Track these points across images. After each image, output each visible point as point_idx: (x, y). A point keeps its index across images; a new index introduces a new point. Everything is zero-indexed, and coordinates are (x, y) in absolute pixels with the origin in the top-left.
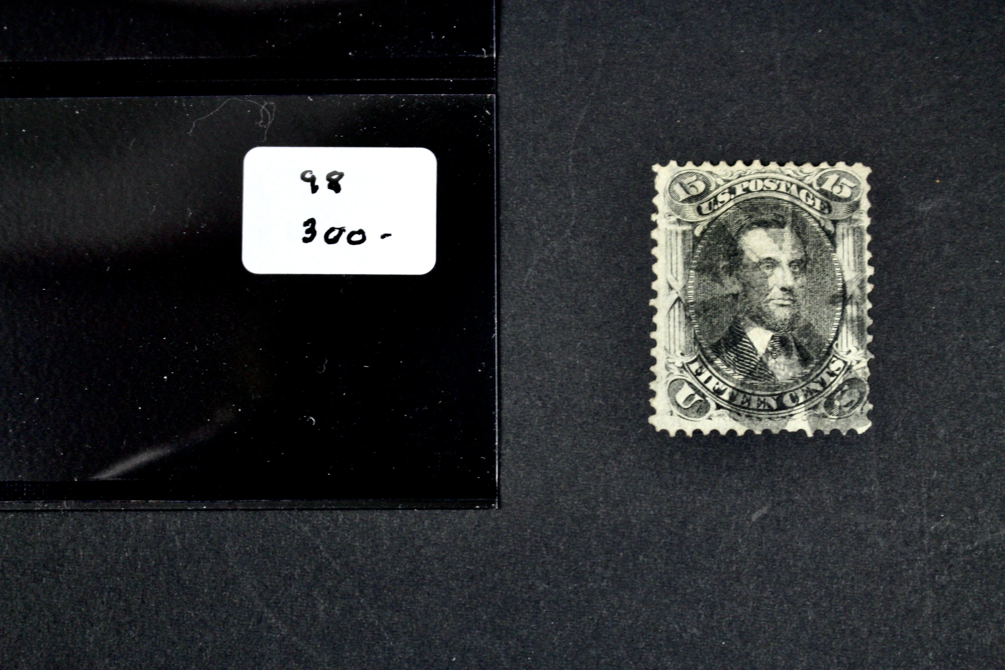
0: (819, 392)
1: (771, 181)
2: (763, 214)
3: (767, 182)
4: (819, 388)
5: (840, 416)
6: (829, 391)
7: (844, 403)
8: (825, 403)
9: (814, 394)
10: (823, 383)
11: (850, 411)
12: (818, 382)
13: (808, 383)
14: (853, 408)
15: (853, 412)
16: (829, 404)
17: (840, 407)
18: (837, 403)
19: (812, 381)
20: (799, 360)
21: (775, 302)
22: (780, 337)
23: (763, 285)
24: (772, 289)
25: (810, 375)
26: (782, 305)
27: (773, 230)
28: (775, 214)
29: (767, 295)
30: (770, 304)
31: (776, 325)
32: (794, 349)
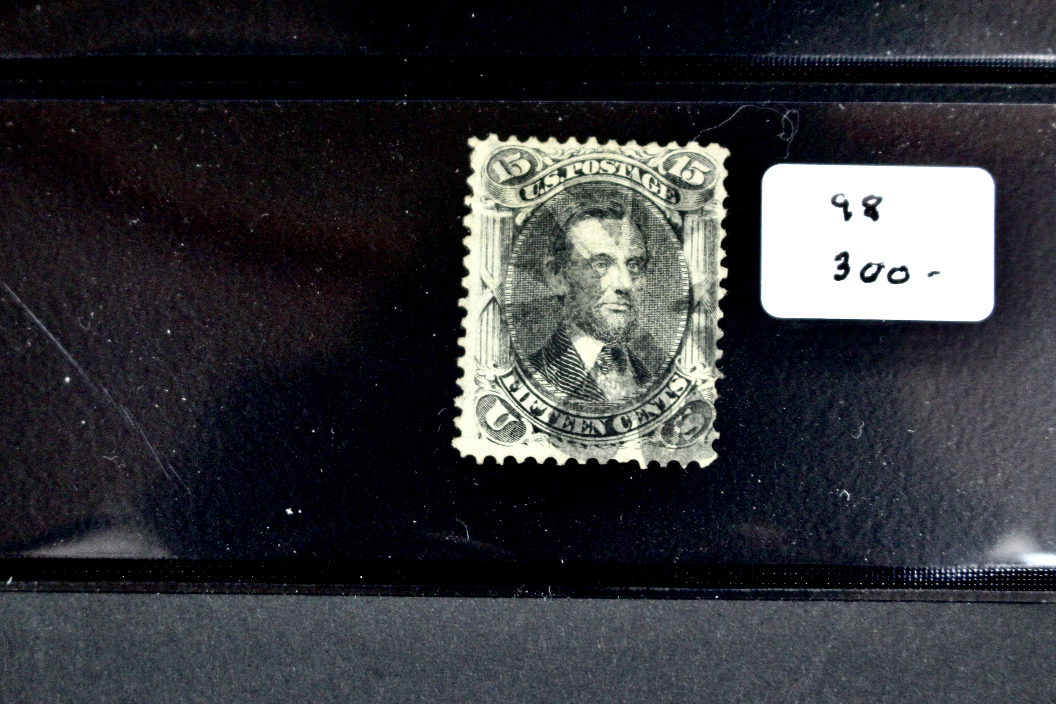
0: (658, 416)
1: (609, 163)
2: (597, 202)
3: (604, 165)
4: (657, 411)
5: (679, 446)
6: (668, 415)
7: (686, 431)
8: (663, 429)
9: (651, 418)
10: (661, 406)
11: (692, 440)
12: (656, 404)
13: (644, 404)
14: (696, 436)
15: (695, 440)
16: (668, 431)
17: (680, 435)
18: (677, 430)
19: (648, 402)
20: (634, 377)
21: (608, 306)
22: (613, 349)
23: (594, 286)
24: (605, 291)
25: (646, 395)
26: (616, 311)
27: (609, 221)
28: (612, 202)
29: (599, 298)
30: (602, 309)
31: (608, 334)
32: (629, 363)
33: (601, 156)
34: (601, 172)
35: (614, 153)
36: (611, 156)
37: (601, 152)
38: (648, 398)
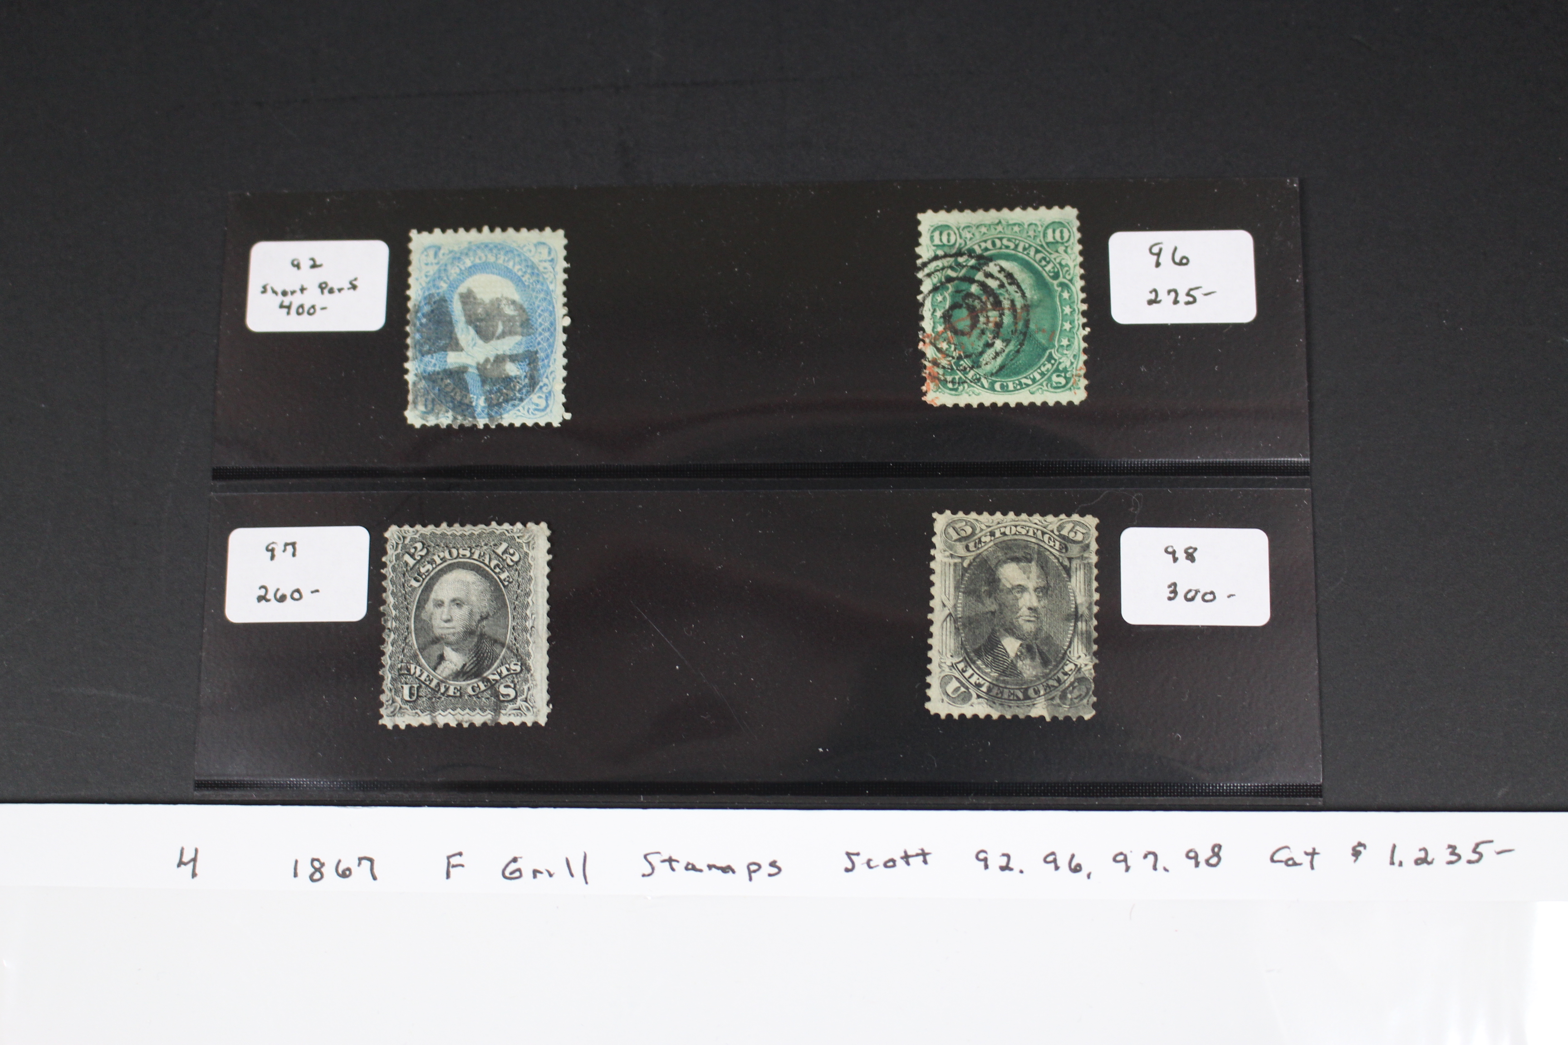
0: (1056, 687)
1: (1022, 528)
2: (1015, 552)
3: (1019, 529)
4: (1056, 684)
5: (1072, 705)
6: (1063, 687)
7: (1075, 696)
8: (1060, 695)
9: (1052, 689)
10: (1059, 681)
11: (1079, 702)
12: (1055, 679)
13: (1047, 680)
14: (1081, 700)
15: (1081, 703)
16: (1063, 697)
17: (1071, 699)
18: (1069, 696)
19: (1051, 679)
20: (1041, 663)
21: (1023, 618)
22: (1027, 645)
23: (1014, 605)
24: (1021, 608)
25: (1049, 674)
26: (1029, 621)
27: (1022, 564)
28: (1024, 552)
29: (1018, 612)
30: (1020, 619)
31: (1024, 635)
32: (1037, 654)
33: (1017, 523)
34: (1017, 533)
35: (1025, 521)
36: (1024, 523)
37: (1017, 521)
38: (1050, 676)
